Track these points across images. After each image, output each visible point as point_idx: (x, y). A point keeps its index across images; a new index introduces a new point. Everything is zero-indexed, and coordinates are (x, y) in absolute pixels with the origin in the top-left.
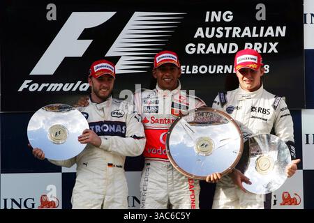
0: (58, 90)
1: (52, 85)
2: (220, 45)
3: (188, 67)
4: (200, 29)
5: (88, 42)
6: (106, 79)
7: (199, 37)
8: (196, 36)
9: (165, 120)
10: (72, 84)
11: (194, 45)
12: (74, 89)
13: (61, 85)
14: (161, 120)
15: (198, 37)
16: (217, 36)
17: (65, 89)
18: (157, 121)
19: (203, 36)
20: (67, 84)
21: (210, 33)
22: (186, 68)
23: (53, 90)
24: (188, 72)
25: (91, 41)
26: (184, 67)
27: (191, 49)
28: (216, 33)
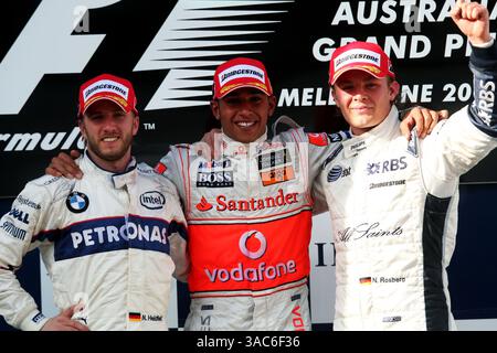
0: (31, 147)
1: (17, 137)
2: (390, 41)
3: (320, 90)
4: (345, 6)
5: (97, 40)
6: (111, 114)
7: (344, 23)
8: (335, 22)
9: (253, 201)
10: (61, 135)
11: (331, 42)
12: (66, 146)
13: (37, 137)
14: (241, 203)
15: (341, 22)
16: (383, 20)
17: (46, 146)
18: (232, 206)
19: (351, 22)
20: (50, 135)
21: (367, 15)
22: (314, 94)
23: (20, 148)
24: (319, 102)
25: (103, 36)
26: (311, 90)
27: (326, 51)
28: (380, 13)
